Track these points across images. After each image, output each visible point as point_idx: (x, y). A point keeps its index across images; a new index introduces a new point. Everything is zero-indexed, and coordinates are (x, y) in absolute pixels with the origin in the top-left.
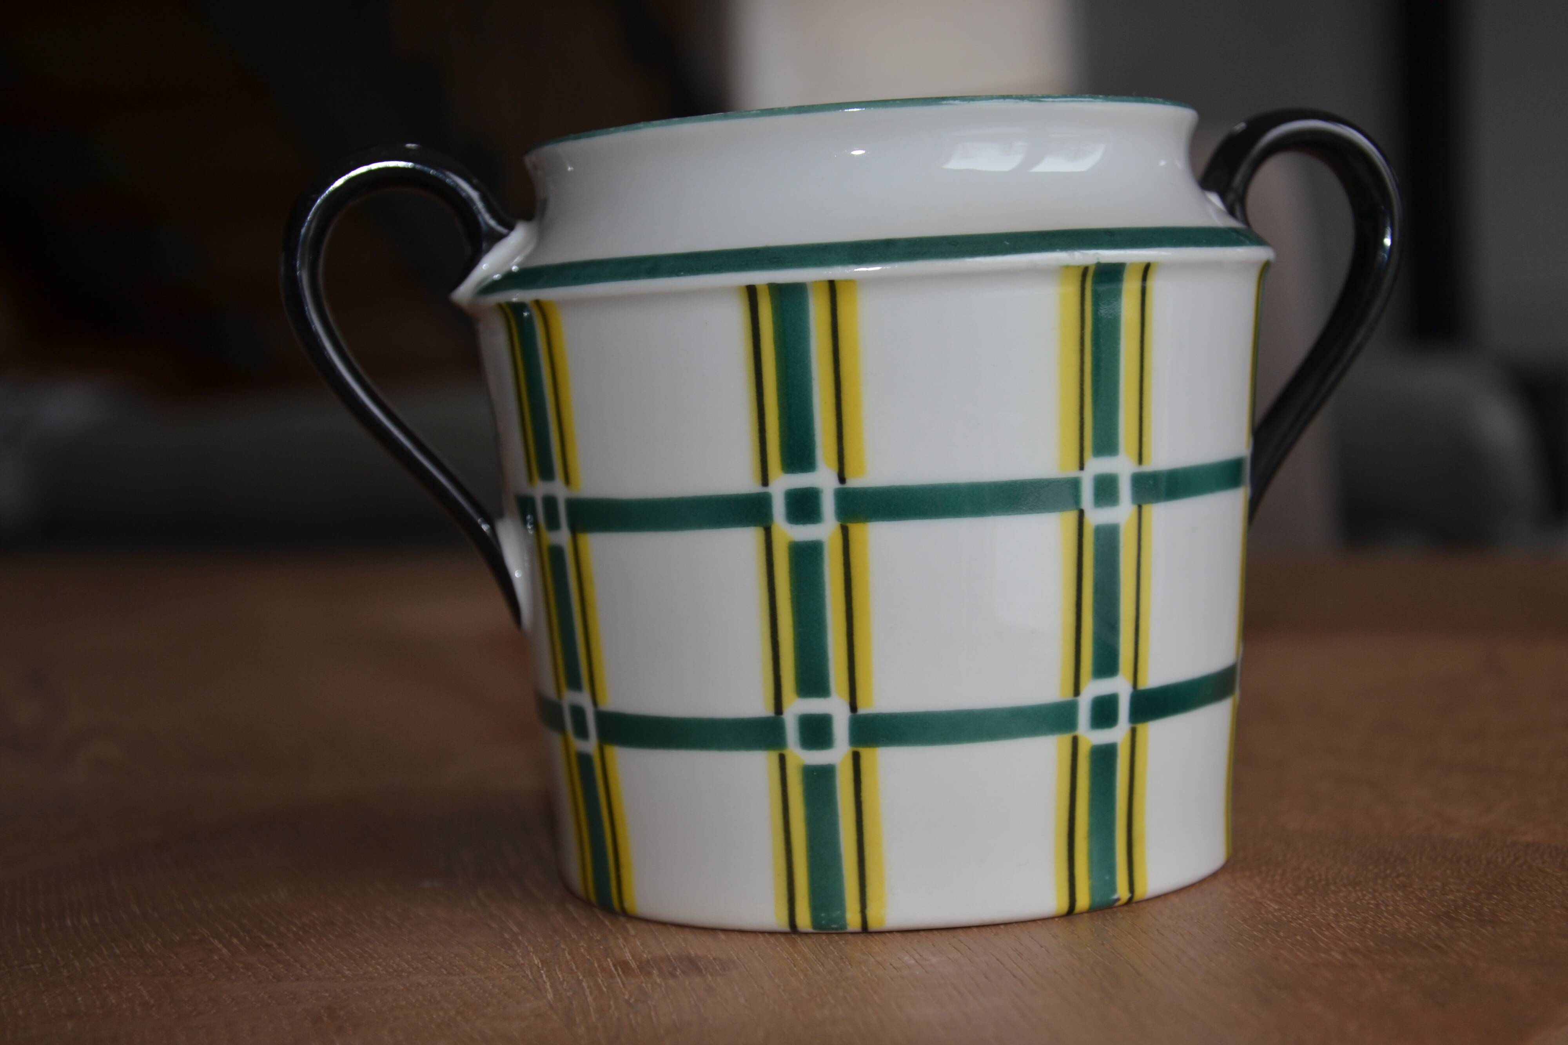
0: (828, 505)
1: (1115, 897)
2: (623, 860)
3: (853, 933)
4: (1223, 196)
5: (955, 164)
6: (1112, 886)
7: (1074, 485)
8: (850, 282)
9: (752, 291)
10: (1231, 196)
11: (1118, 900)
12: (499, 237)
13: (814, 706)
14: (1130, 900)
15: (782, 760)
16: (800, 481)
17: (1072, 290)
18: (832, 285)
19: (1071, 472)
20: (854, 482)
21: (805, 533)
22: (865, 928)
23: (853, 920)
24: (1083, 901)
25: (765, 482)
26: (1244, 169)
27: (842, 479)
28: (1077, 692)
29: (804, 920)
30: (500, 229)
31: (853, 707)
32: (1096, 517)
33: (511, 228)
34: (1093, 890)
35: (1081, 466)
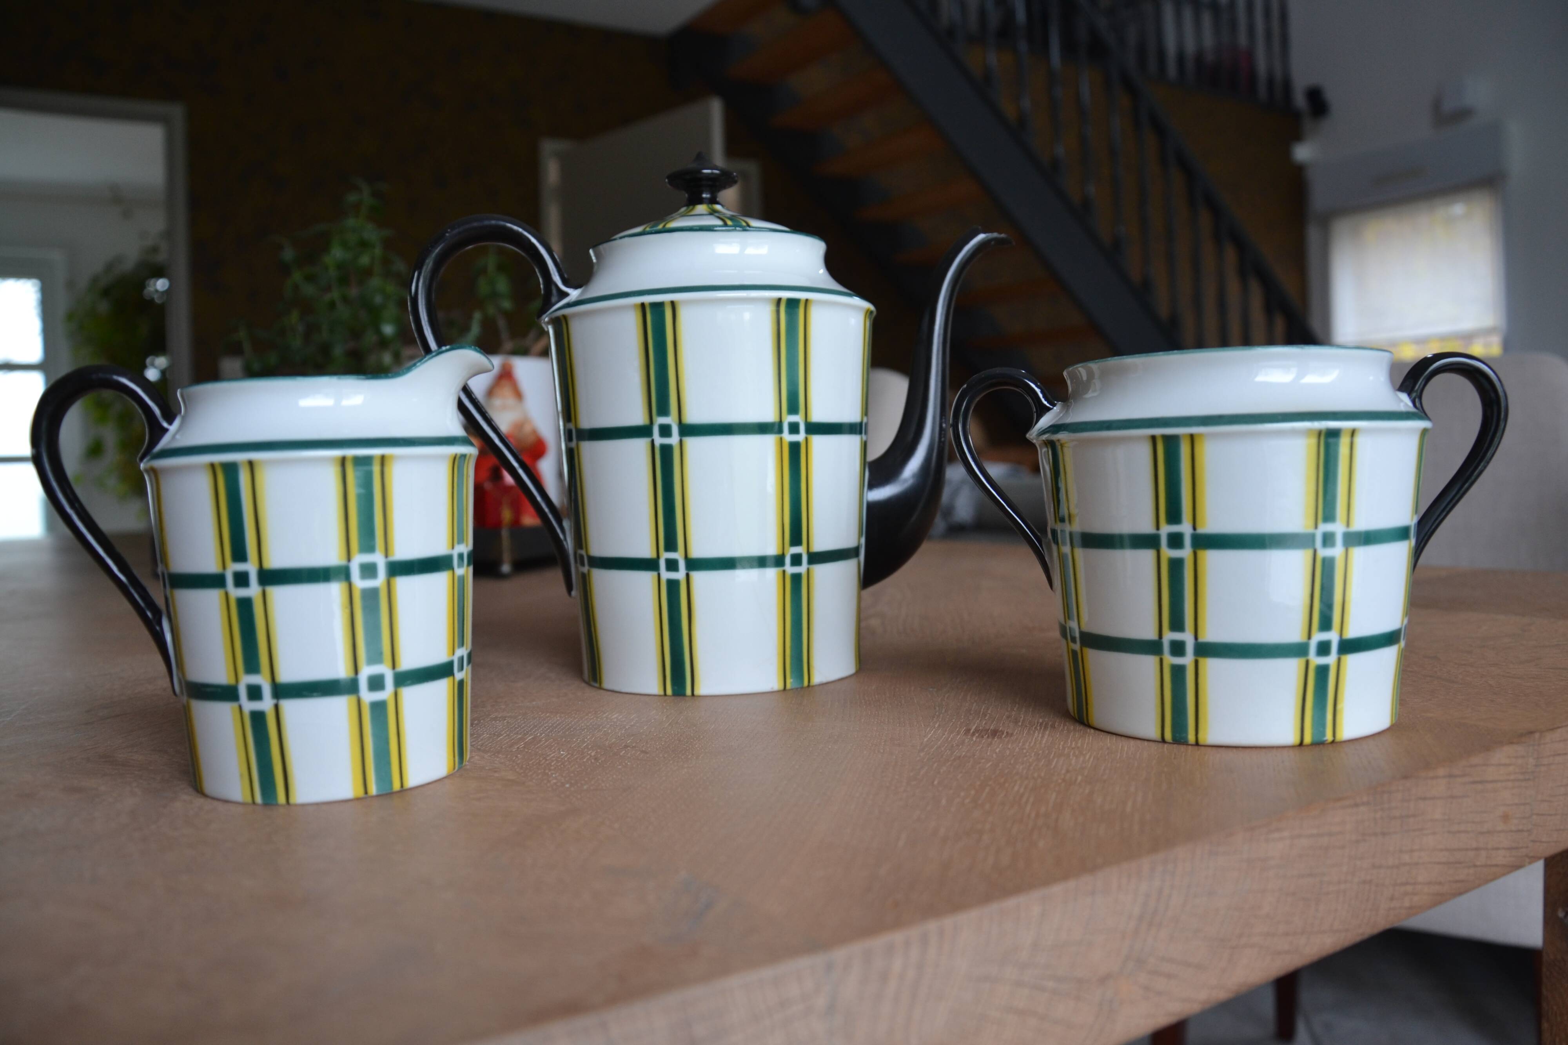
0: (1187, 541)
1: (1325, 739)
2: (1089, 702)
3: (1192, 745)
4: (1409, 395)
5: (1260, 378)
6: (1324, 733)
7: (1312, 537)
8: (1201, 435)
9: (1153, 438)
10: (1414, 395)
11: (1326, 740)
12: (1049, 409)
13: (1177, 636)
14: (1333, 742)
15: (1161, 661)
16: (1175, 529)
17: (1313, 441)
18: (1192, 437)
19: (1310, 530)
20: (1201, 530)
21: (1176, 553)
22: (1197, 744)
23: (1191, 738)
24: (1308, 739)
25: (1158, 528)
26: (1421, 381)
27: (1194, 528)
28: (1309, 637)
29: (1168, 736)
30: (1051, 407)
31: (1196, 638)
32: (1323, 553)
33: (1054, 405)
34: (1313, 735)
35: (1316, 527)
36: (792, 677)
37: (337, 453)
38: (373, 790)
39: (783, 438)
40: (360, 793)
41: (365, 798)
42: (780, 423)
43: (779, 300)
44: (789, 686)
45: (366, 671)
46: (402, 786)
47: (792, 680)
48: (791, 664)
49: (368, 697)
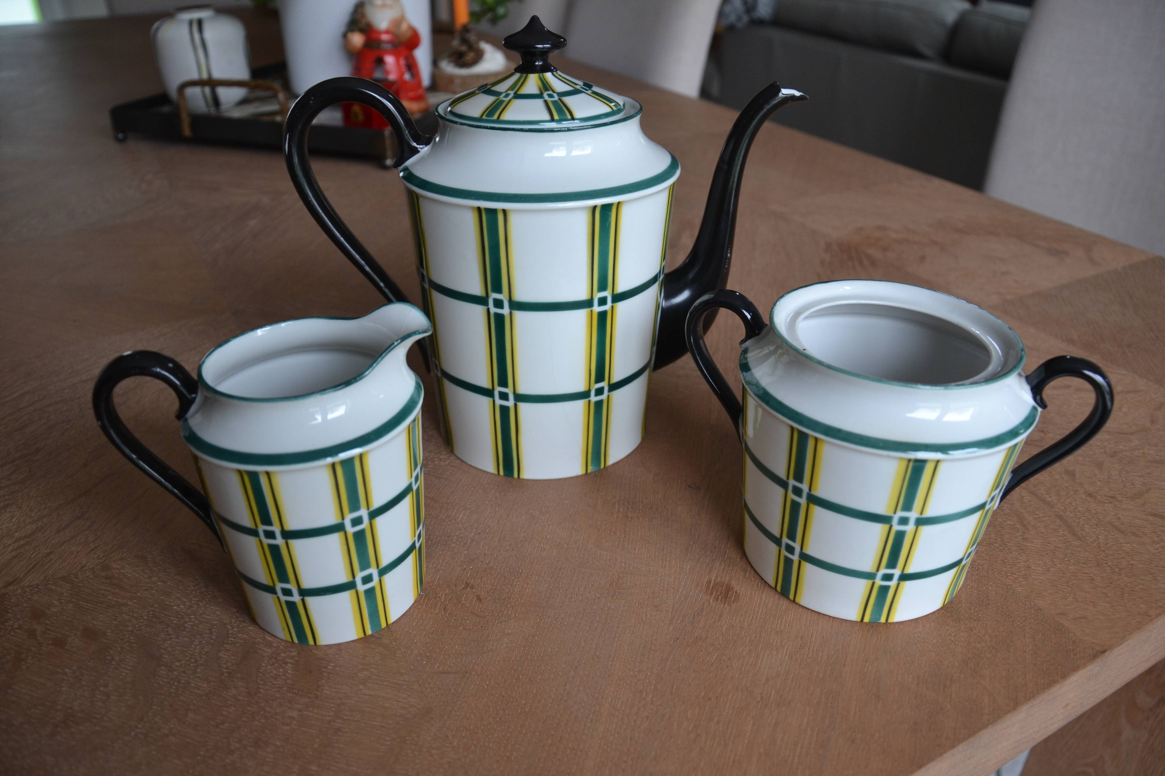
3: (791, 601)
6: (879, 618)
11: (881, 622)
14: (885, 623)
22: (794, 602)
23: (792, 597)
32: (897, 528)
35: (895, 513)
36: (592, 466)
37: (329, 460)
38: (369, 632)
39: (593, 311)
40: (362, 635)
41: (365, 639)
42: (592, 299)
43: (595, 207)
44: (589, 471)
45: (360, 575)
46: (387, 624)
47: (592, 467)
48: (592, 458)
49: (361, 588)
